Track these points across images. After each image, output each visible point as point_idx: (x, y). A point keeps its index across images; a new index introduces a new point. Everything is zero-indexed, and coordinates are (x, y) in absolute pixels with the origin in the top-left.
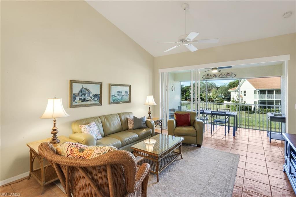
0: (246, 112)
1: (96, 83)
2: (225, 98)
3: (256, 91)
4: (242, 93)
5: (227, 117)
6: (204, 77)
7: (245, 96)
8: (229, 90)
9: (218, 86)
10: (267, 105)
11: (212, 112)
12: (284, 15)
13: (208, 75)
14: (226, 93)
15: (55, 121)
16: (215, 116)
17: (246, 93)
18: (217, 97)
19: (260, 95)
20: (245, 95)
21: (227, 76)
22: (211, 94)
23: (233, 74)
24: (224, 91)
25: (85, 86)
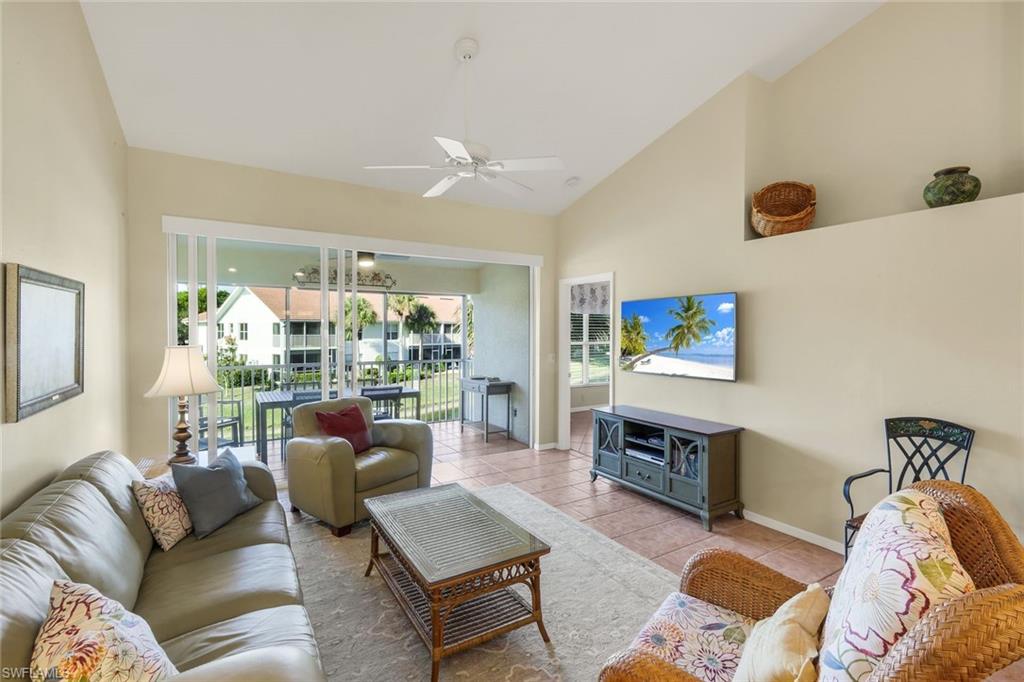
3: (278, 325)
4: (232, 330)
7: (244, 341)
10: (305, 364)
17: (248, 332)
20: (244, 336)
21: (375, 282)
23: (387, 277)
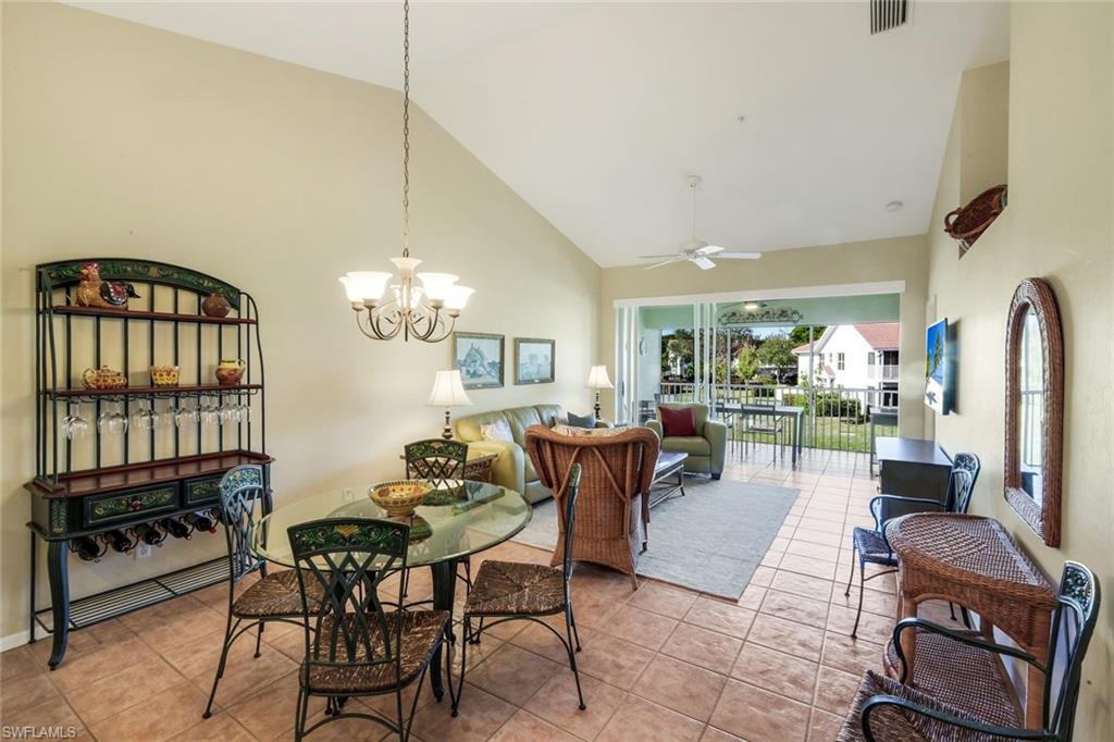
0: (843, 418)
1: (493, 337)
2: (780, 377)
3: (873, 354)
4: (831, 361)
5: (777, 417)
6: (724, 320)
7: (841, 371)
8: (793, 352)
9: (761, 339)
11: (742, 406)
12: (888, 205)
13: (734, 314)
14: (785, 358)
15: (448, 413)
16: (751, 416)
17: (845, 361)
18: (754, 372)
19: (884, 368)
20: (841, 366)
21: (782, 319)
22: (737, 362)
23: (795, 312)
24: (777, 352)
25: (477, 343)
